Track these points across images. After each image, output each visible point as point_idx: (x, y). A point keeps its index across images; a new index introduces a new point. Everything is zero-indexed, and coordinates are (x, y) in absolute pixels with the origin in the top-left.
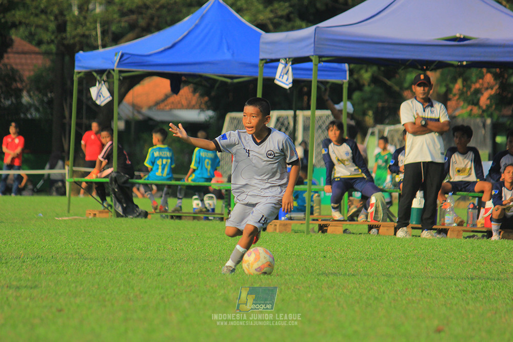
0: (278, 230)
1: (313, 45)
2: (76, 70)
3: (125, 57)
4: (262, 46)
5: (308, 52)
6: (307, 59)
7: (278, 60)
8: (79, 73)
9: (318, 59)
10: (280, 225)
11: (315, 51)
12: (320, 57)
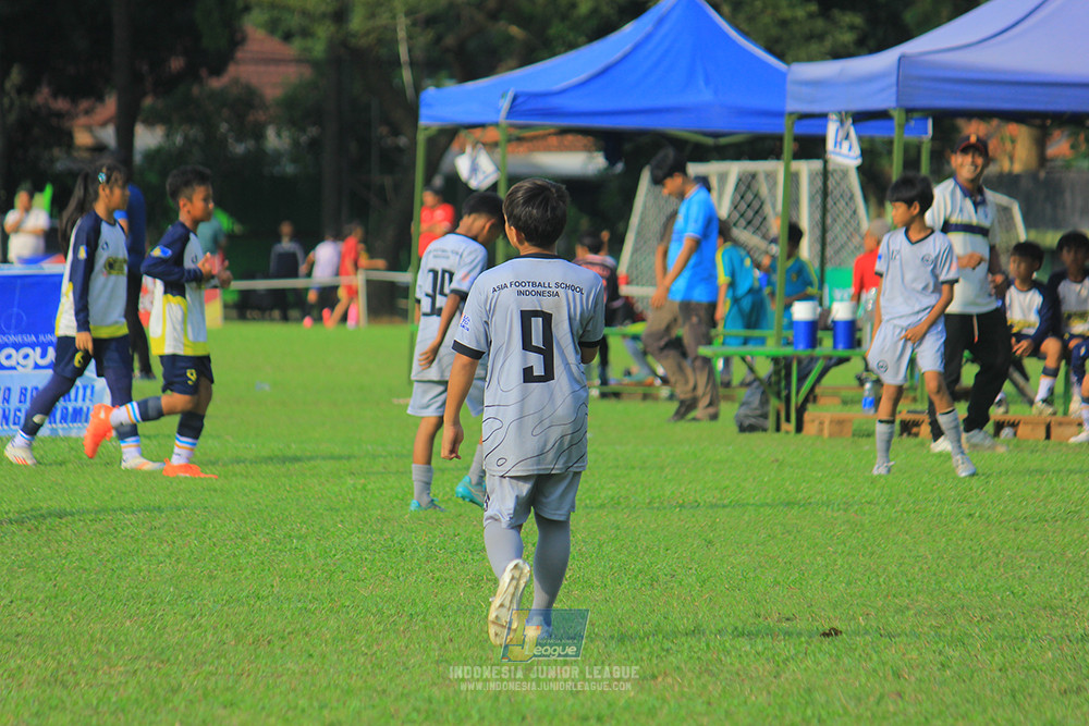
0: (826, 432)
1: (894, 89)
2: (422, 123)
3: (520, 100)
4: (790, 88)
5: (884, 100)
6: (882, 115)
7: (824, 116)
8: (426, 129)
9: (903, 116)
10: (831, 422)
11: (898, 100)
12: (909, 111)
